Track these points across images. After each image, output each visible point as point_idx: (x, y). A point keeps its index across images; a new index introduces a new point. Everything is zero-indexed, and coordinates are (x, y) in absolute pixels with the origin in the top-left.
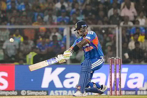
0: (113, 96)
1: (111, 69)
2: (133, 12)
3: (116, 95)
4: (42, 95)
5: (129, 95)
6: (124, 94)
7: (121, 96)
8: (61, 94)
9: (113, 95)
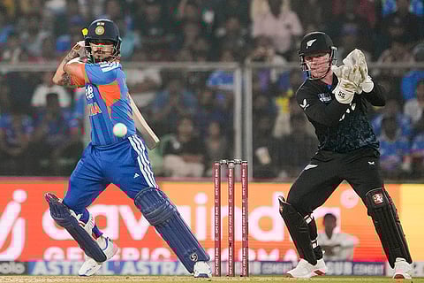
0: (223, 279)
1: (218, 197)
2: (288, 27)
3: (234, 275)
4: (10, 274)
5: (274, 274)
6: (259, 271)
7: (248, 279)
8: (66, 271)
9: (224, 275)
